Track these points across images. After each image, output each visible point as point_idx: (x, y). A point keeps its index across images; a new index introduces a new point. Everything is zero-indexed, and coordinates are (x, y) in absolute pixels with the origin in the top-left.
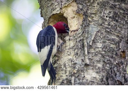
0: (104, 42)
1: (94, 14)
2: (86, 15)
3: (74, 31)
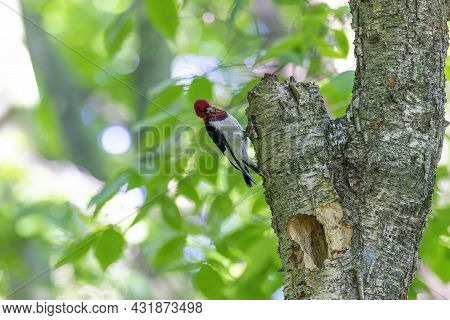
0: (385, 278)
1: (369, 228)
2: (357, 229)
3: (339, 252)
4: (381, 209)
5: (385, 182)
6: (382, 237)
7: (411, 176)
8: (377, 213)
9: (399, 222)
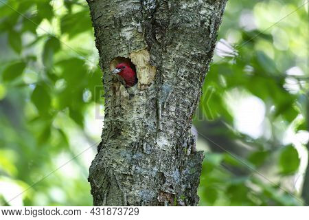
0: (177, 105)
3: (145, 85)
4: (177, 56)
5: (181, 37)
6: (176, 76)
7: (200, 35)
8: (174, 59)
9: (190, 66)
